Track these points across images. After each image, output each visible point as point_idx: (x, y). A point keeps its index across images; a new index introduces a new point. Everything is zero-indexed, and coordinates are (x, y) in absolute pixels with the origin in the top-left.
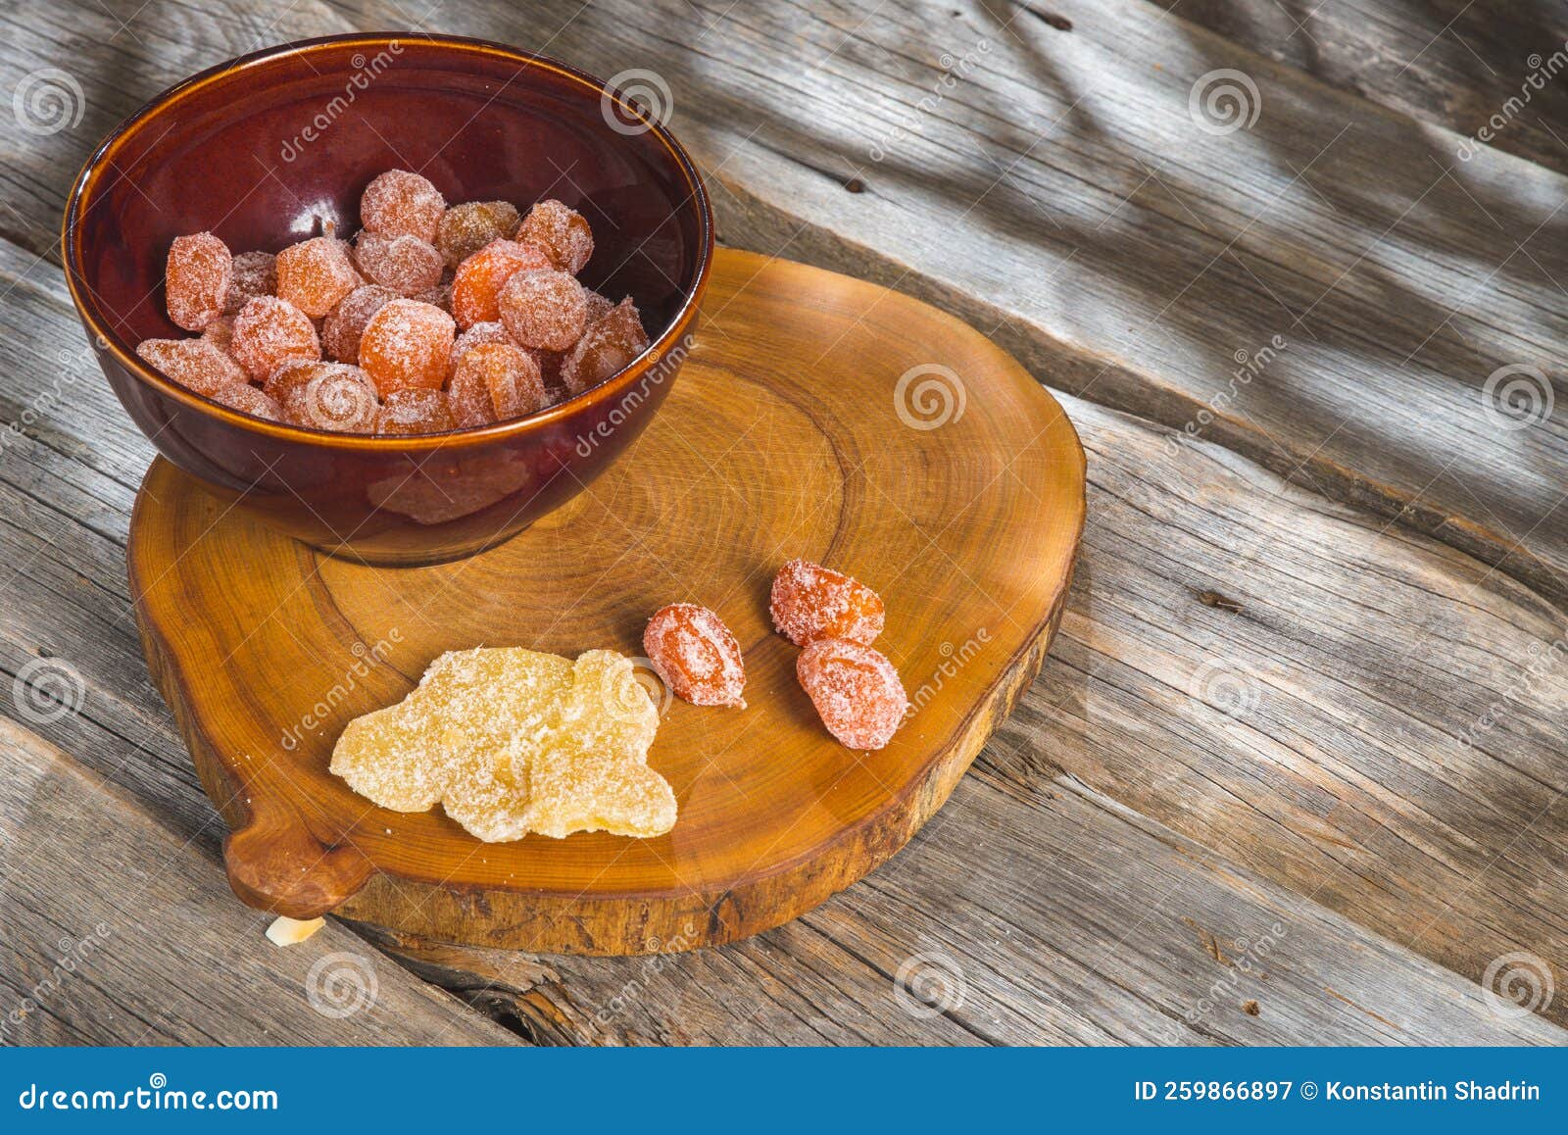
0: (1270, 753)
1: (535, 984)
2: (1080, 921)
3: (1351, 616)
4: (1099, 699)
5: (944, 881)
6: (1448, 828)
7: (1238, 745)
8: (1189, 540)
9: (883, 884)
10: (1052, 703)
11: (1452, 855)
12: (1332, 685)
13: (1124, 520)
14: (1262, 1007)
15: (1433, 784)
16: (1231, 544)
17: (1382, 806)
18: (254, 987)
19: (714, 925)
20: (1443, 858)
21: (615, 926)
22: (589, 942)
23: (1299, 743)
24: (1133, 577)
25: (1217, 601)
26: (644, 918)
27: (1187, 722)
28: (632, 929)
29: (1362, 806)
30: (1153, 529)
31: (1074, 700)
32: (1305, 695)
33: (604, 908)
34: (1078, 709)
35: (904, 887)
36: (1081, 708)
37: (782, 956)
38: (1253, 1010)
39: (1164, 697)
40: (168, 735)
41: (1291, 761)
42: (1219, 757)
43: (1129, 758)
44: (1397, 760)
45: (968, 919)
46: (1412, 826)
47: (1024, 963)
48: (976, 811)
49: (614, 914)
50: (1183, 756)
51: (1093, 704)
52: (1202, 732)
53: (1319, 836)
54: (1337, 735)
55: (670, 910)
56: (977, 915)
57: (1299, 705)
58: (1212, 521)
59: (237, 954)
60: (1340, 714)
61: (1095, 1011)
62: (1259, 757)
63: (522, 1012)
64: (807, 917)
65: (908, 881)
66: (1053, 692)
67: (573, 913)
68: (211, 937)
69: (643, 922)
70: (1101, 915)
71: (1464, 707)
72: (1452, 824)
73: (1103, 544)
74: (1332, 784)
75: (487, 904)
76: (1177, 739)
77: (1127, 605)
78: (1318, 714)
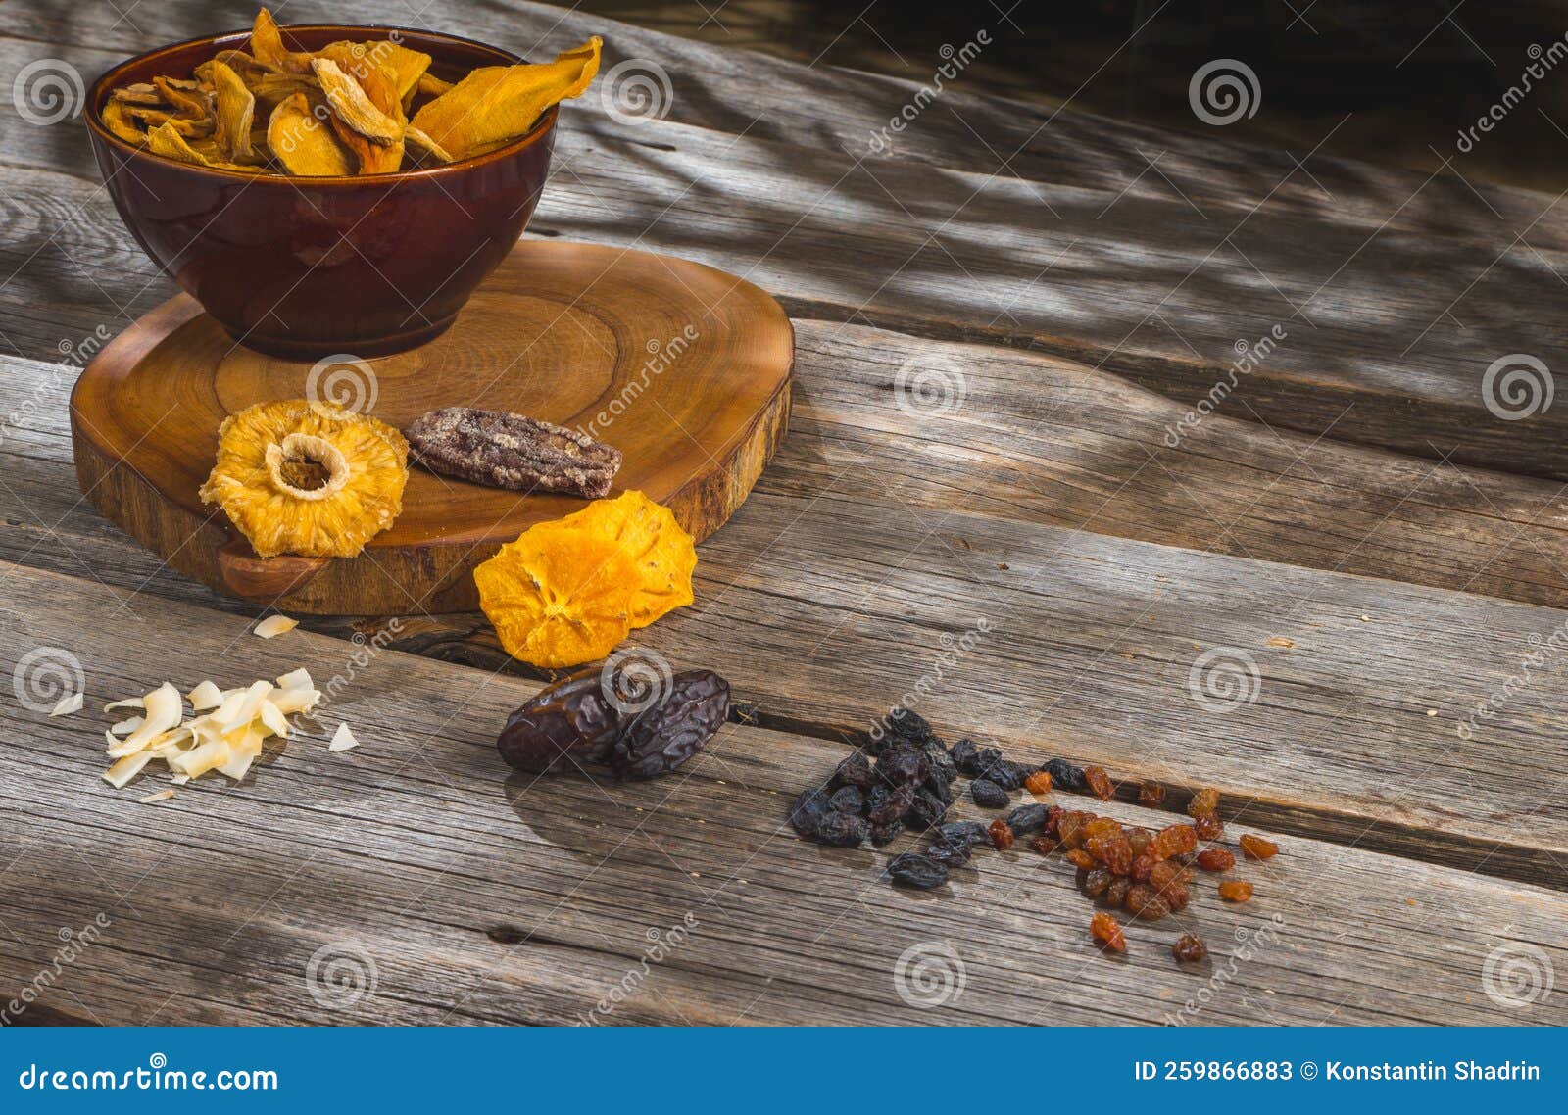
0: (964, 455)
2: (866, 544)
3: (992, 384)
4: (833, 449)
5: (760, 539)
6: (1098, 474)
7: (940, 455)
8: (866, 363)
9: (717, 546)
10: (799, 460)
11: (1106, 488)
12: (992, 416)
13: (813, 359)
14: (1008, 564)
15: (1080, 453)
16: (895, 362)
17: (1050, 470)
18: (255, 661)
20: (1100, 491)
23: (982, 446)
24: (831, 384)
27: (896, 450)
29: (1035, 471)
30: (837, 361)
31: (815, 455)
32: (976, 422)
34: (820, 460)
35: (733, 545)
36: (821, 458)
38: (1005, 568)
39: (879, 438)
40: (131, 549)
41: (979, 457)
42: (928, 465)
43: (864, 481)
44: (1051, 445)
45: (786, 553)
46: (1073, 476)
47: (836, 567)
48: (770, 505)
50: (901, 470)
51: (829, 454)
52: (911, 453)
53: (1012, 496)
54: (1006, 438)
56: (791, 551)
57: (973, 428)
58: (877, 352)
59: (235, 648)
60: (1004, 428)
61: (895, 582)
62: (956, 459)
66: (797, 452)
68: (211, 642)
70: (879, 540)
71: (1085, 415)
72: (1101, 472)
73: (803, 372)
74: (1012, 464)
75: (432, 562)
76: (895, 461)
77: (835, 397)
78: (989, 430)
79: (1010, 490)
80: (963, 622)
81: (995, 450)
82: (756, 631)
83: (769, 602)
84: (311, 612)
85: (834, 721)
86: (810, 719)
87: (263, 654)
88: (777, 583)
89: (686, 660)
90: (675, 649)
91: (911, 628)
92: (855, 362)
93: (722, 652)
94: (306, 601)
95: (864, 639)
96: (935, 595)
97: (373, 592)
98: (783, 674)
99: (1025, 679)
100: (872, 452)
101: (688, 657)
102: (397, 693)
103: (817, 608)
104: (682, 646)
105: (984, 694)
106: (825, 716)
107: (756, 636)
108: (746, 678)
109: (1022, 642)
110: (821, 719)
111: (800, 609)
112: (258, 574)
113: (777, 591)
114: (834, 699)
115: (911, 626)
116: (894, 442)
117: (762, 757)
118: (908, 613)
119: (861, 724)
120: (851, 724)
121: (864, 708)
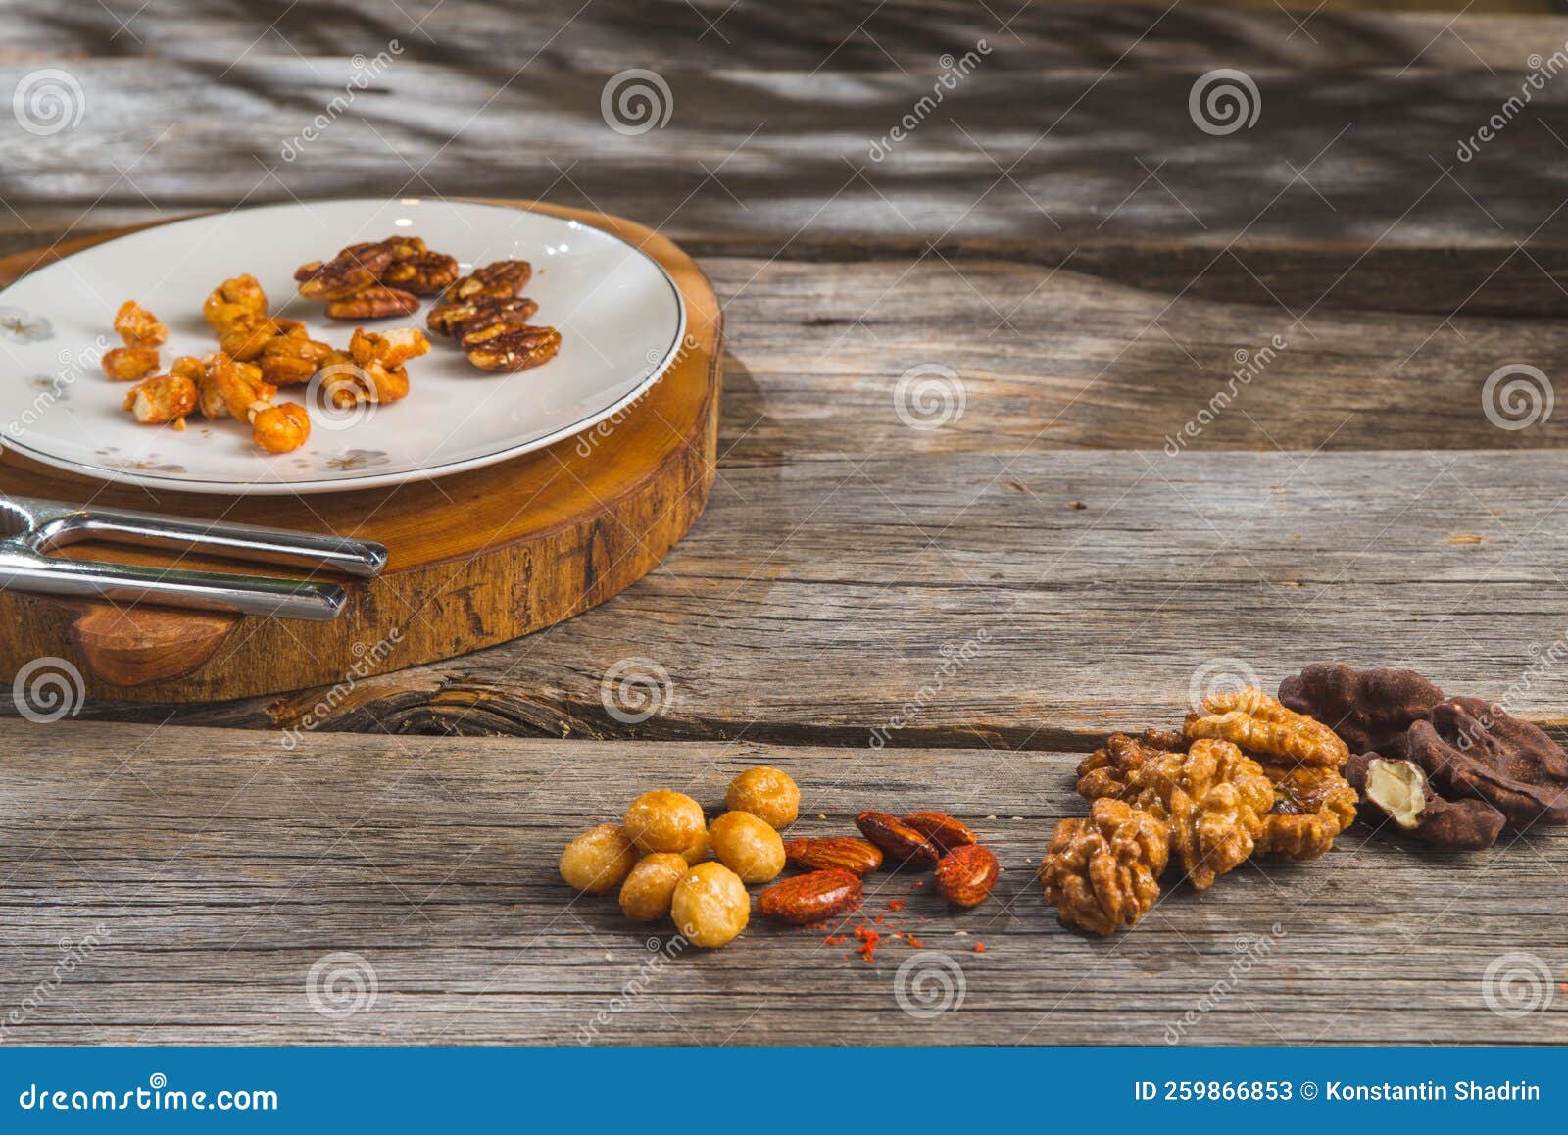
1: (441, 683)
3: (944, 302)
4: (781, 406)
5: (757, 520)
6: (1127, 386)
8: (774, 300)
10: (740, 426)
11: (1143, 401)
12: (964, 337)
14: (1084, 503)
15: (1094, 365)
16: (811, 293)
17: (1065, 389)
19: (590, 575)
20: (1136, 406)
21: (501, 593)
22: (477, 627)
23: (970, 374)
25: (826, 322)
26: (528, 570)
27: (865, 394)
28: (518, 593)
29: (1050, 394)
30: (737, 302)
31: (760, 416)
32: (950, 347)
33: (490, 567)
34: (769, 422)
35: (726, 532)
36: (768, 419)
37: (658, 598)
38: (1080, 507)
39: (836, 384)
43: (833, 438)
44: (1055, 361)
45: (798, 532)
46: (1096, 392)
47: (869, 538)
48: (745, 480)
49: (499, 574)
50: (877, 418)
51: (778, 412)
52: (883, 396)
53: (1028, 428)
54: (994, 360)
55: (551, 554)
56: (804, 528)
57: (949, 355)
58: (783, 285)
60: (987, 349)
61: (957, 544)
63: (439, 715)
64: (655, 572)
65: (725, 529)
66: (736, 417)
67: (462, 585)
68: (80, 760)
69: (528, 579)
71: (1076, 321)
72: (1126, 382)
74: (1016, 389)
75: (372, 602)
76: (867, 410)
77: (757, 343)
78: (969, 354)
79: (1024, 421)
80: (1068, 577)
81: (989, 376)
82: (813, 629)
83: (810, 592)
84: (208, 699)
85: (964, 722)
86: (932, 725)
87: (162, 763)
88: (809, 568)
89: (739, 678)
90: (717, 668)
91: (1005, 595)
92: (760, 300)
93: (780, 661)
94: (200, 684)
95: (955, 616)
96: (1015, 551)
97: (295, 656)
98: (874, 674)
99: (1183, 631)
100: (833, 402)
101: (741, 674)
102: (374, 782)
103: (875, 589)
104: (723, 661)
105: (1143, 657)
106: (951, 717)
107: (816, 634)
108: (830, 686)
109: (1153, 588)
110: (946, 723)
111: (854, 593)
112: (146, 649)
113: (812, 577)
114: (957, 694)
115: (1004, 591)
116: (858, 385)
117: (902, 778)
118: (994, 577)
119: (1002, 719)
120: (989, 722)
121: (1000, 698)
